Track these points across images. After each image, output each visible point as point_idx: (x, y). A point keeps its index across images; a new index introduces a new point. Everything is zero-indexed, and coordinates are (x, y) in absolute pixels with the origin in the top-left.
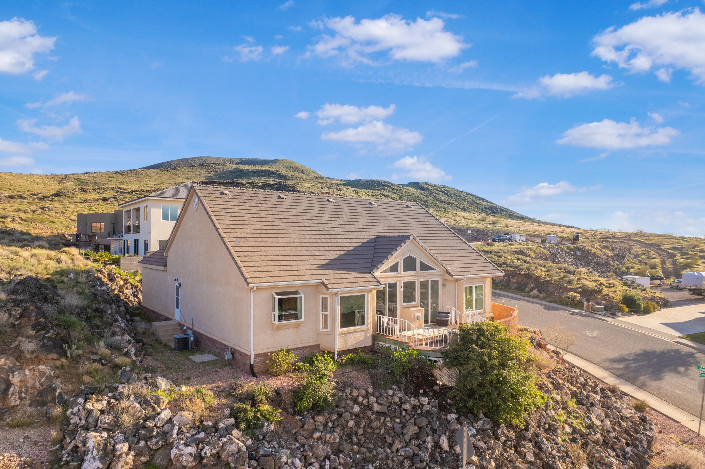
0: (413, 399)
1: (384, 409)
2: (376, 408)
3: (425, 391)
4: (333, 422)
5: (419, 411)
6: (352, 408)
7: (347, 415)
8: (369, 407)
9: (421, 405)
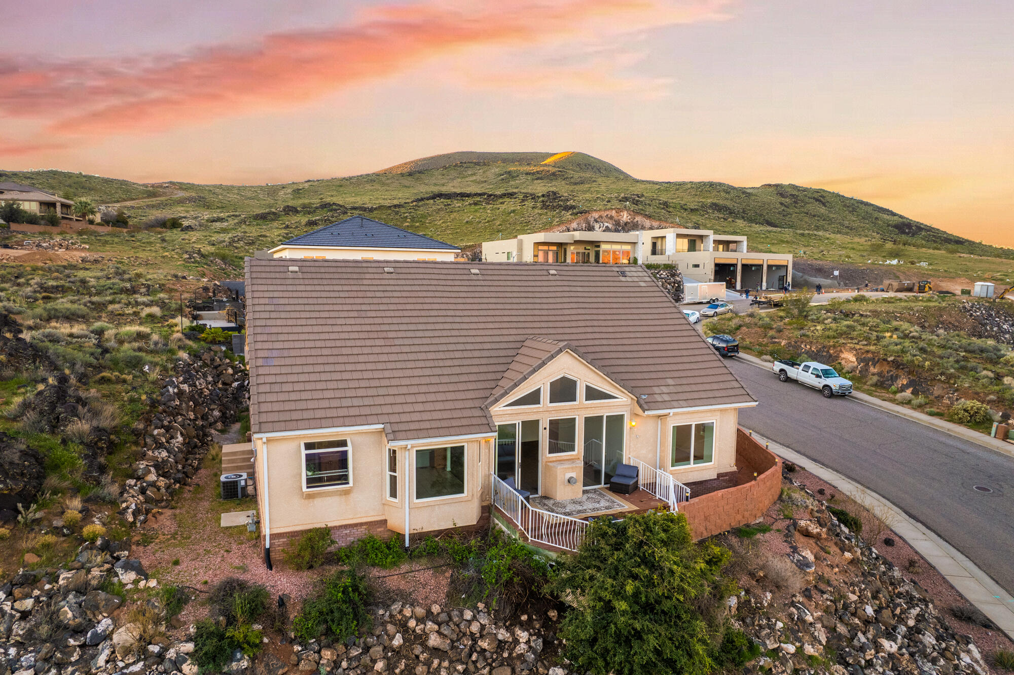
0: (502, 631)
1: (445, 645)
2: (434, 641)
3: (530, 618)
4: (349, 659)
5: (506, 655)
6: (392, 638)
7: (377, 650)
8: (422, 639)
9: (516, 642)
